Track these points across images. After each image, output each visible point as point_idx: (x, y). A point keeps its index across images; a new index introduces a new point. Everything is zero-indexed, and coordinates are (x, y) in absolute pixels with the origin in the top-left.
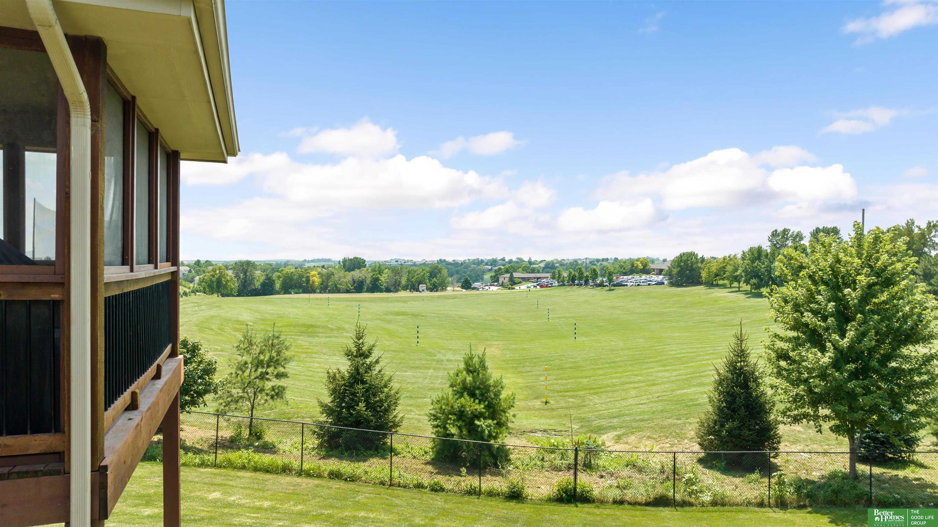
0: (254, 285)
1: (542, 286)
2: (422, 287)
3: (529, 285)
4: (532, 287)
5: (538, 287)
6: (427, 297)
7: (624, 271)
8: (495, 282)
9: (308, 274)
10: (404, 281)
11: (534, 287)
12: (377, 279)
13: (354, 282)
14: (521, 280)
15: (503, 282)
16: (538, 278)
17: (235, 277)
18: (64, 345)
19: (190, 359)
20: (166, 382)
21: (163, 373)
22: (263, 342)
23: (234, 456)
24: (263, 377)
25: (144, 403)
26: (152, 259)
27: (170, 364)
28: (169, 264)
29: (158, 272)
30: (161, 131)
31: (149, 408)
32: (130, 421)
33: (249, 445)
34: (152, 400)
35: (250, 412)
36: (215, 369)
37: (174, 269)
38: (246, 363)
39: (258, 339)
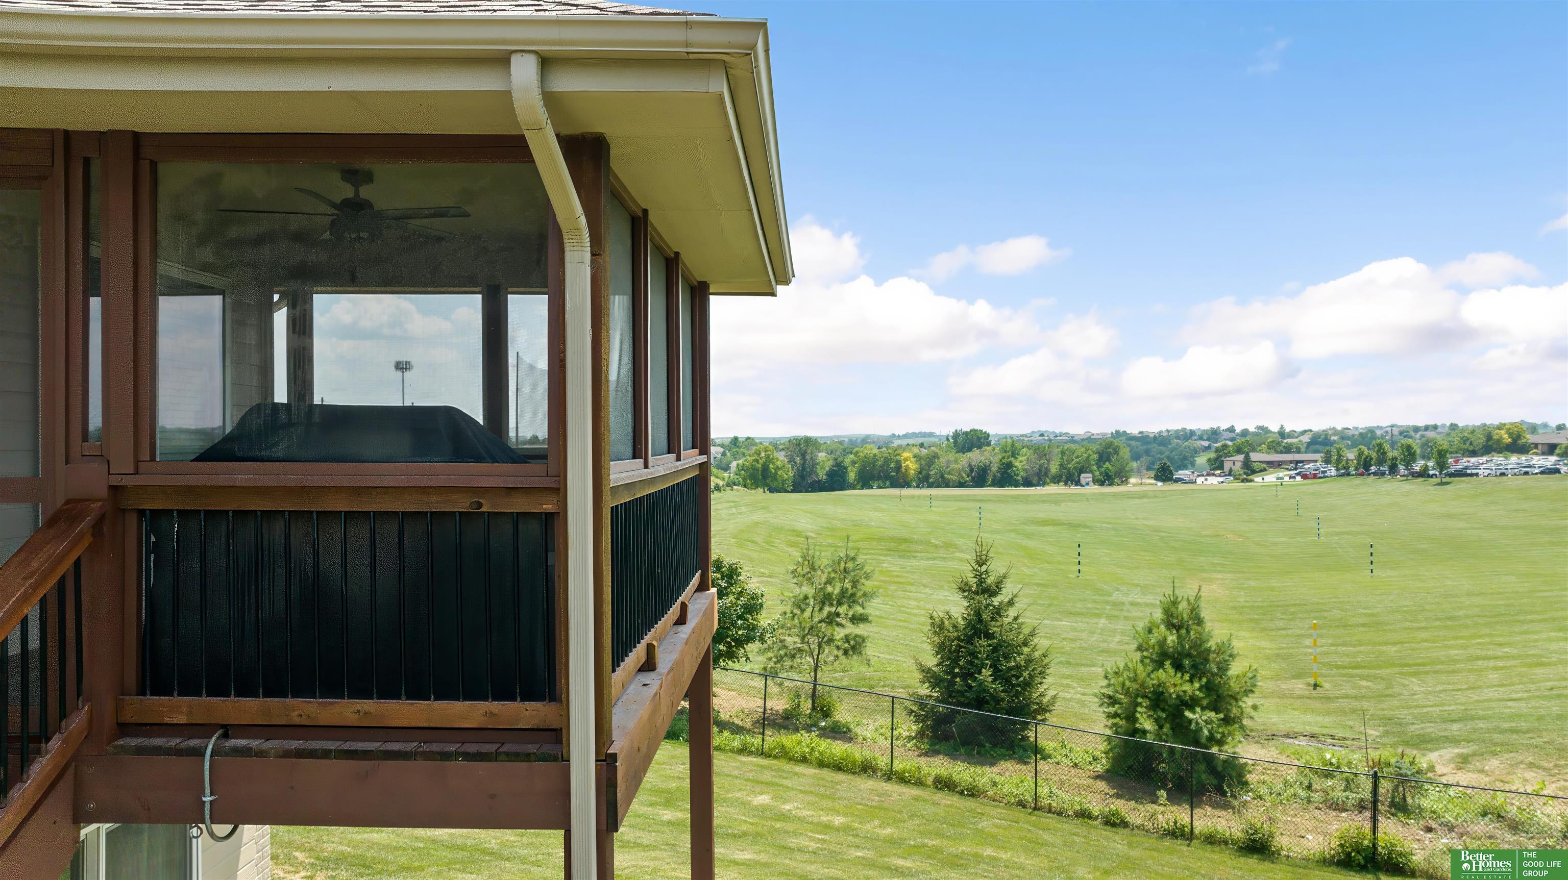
0: (817, 475)
1: (1305, 477)
2: (1085, 478)
3: (1281, 475)
4: (1287, 479)
5: (1298, 478)
6: (1094, 494)
7: (1471, 448)
8: (1215, 469)
9: (898, 457)
10: (1054, 468)
11: (1291, 477)
12: (1009, 465)
13: (972, 470)
14: (1264, 465)
15: (1231, 470)
16: (1297, 462)
17: (789, 462)
18: (559, 576)
19: (726, 588)
20: (694, 629)
21: (689, 616)
22: (831, 566)
23: (789, 740)
24: (831, 619)
25: (664, 661)
26: (673, 447)
27: (699, 601)
28: (697, 451)
29: (682, 465)
30: (682, 256)
31: (671, 669)
32: (645, 688)
33: (812, 725)
34: (674, 656)
35: (812, 674)
36: (761, 605)
37: (703, 458)
38: (806, 598)
39: (824, 560)
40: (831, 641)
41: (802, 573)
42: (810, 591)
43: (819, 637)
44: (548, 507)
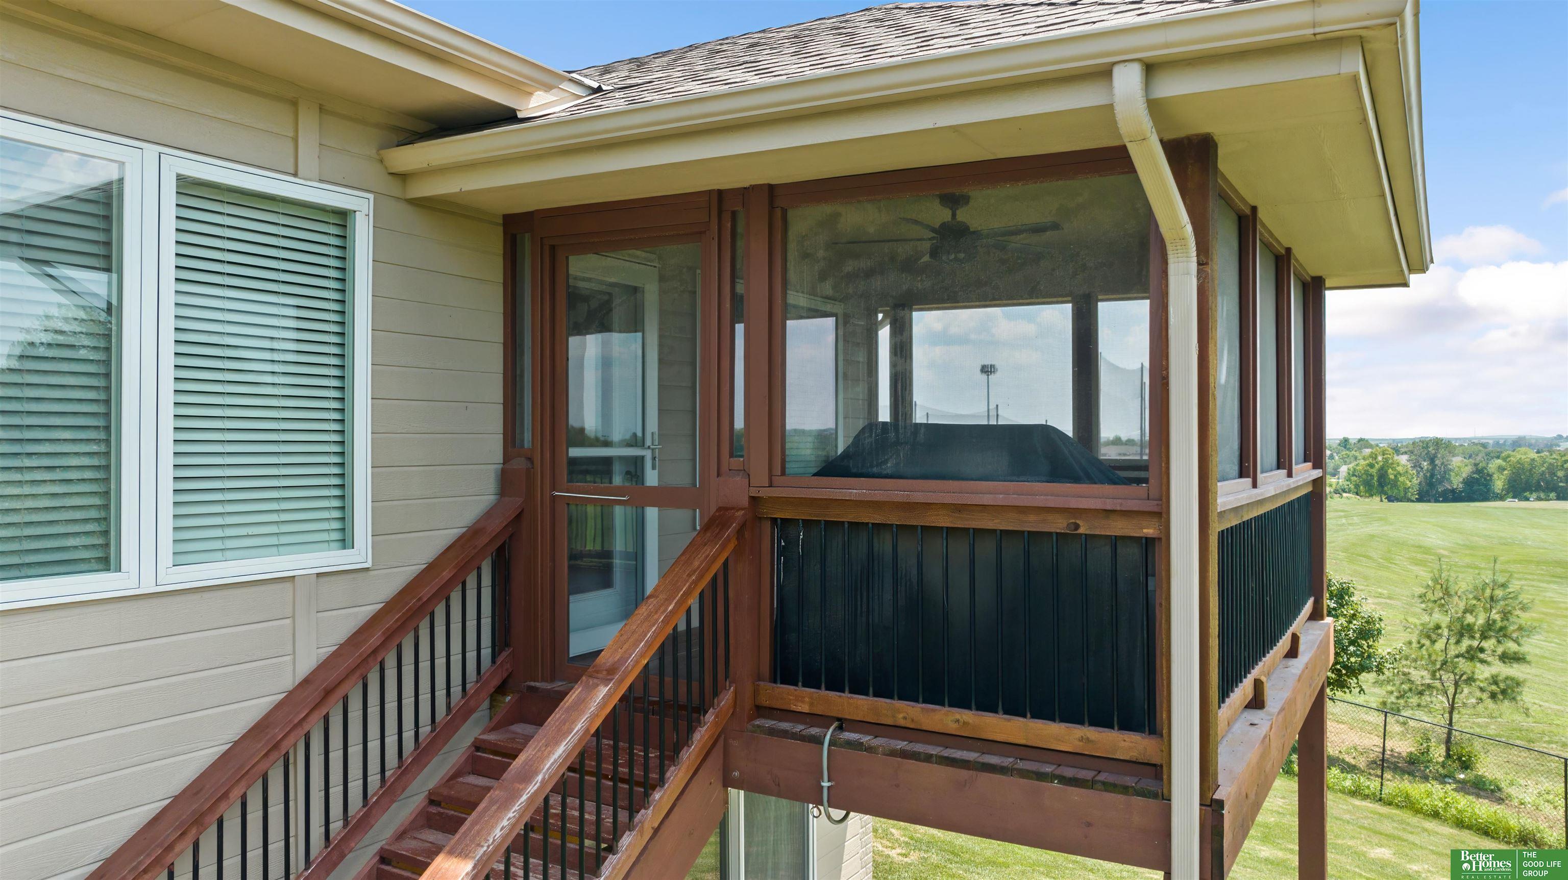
0: (1451, 482)
17: (1414, 467)
18: (1161, 604)
20: (1307, 664)
21: (1302, 647)
22: (1471, 592)
23: (1416, 789)
24: (1472, 655)
25: (1274, 698)
26: (1283, 462)
27: (1310, 632)
28: (1309, 464)
29: (1294, 482)
30: (1295, 251)
31: (1282, 709)
32: (1253, 728)
33: (1446, 776)
34: (1286, 694)
35: (1447, 716)
36: (1379, 632)
37: (1317, 473)
38: (1438, 627)
40: (1471, 680)
41: (1433, 599)
42: (1444, 620)
43: (1455, 674)
44: (1149, 531)
